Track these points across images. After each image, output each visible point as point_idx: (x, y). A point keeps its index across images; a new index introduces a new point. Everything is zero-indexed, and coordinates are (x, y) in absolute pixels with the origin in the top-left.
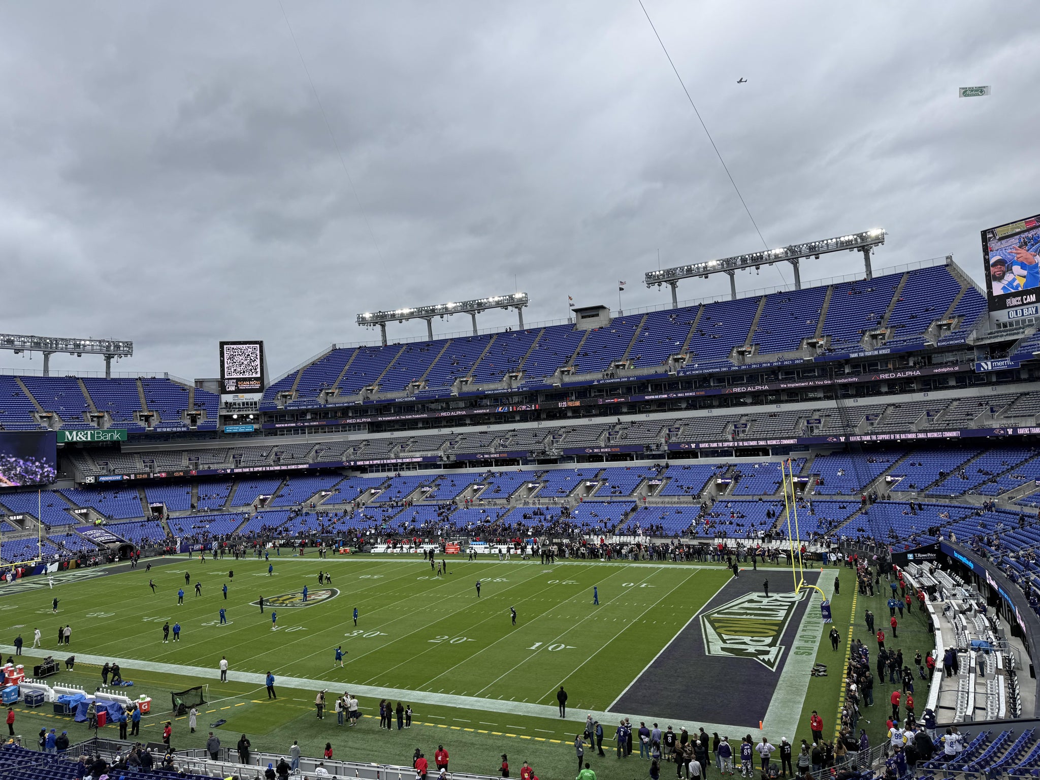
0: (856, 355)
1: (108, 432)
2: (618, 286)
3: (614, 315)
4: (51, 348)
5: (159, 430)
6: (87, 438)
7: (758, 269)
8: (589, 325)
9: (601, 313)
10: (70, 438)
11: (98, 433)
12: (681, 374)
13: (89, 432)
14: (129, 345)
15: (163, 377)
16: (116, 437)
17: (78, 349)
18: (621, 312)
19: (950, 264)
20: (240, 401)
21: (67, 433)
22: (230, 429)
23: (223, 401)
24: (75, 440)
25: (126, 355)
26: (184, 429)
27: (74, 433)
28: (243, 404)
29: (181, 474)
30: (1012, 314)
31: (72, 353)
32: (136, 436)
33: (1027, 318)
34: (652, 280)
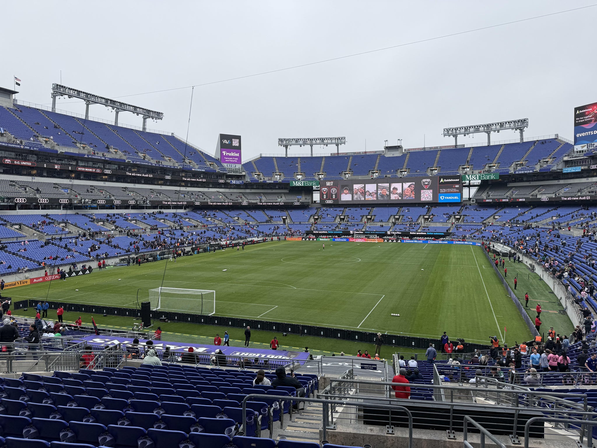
5: (517, 172)
6: (476, 178)
10: (468, 179)
11: (483, 175)
13: (478, 175)
15: (554, 137)
16: (492, 177)
21: (467, 176)
22: (567, 169)
23: (575, 150)
26: (531, 171)
27: (470, 176)
29: (524, 200)
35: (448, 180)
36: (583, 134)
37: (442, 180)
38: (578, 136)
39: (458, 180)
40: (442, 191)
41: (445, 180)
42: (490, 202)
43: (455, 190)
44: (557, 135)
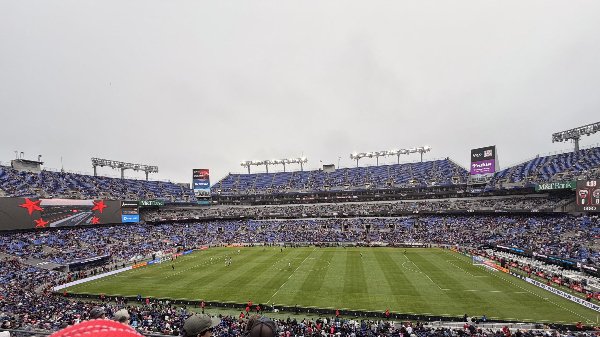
0: (429, 186)
1: (157, 202)
2: (338, 158)
3: (336, 168)
4: (126, 167)
5: (176, 202)
6: (149, 204)
7: (388, 156)
8: (329, 171)
9: (333, 167)
10: (144, 204)
11: (154, 202)
12: (371, 189)
13: (150, 202)
14: (157, 168)
16: (160, 204)
17: (137, 168)
18: (338, 167)
19: (448, 159)
20: (201, 192)
21: (142, 202)
22: (200, 202)
23: (195, 192)
24: (145, 205)
25: (156, 172)
26: (185, 202)
27: (145, 202)
28: (202, 193)
30: (479, 176)
31: (135, 170)
32: (167, 204)
33: (483, 178)
34: (352, 157)
35: (128, 205)
36: (199, 184)
37: (123, 204)
38: (196, 184)
39: (136, 205)
40: (124, 213)
41: (126, 204)
42: (164, 221)
43: (134, 212)
44: (169, 180)
